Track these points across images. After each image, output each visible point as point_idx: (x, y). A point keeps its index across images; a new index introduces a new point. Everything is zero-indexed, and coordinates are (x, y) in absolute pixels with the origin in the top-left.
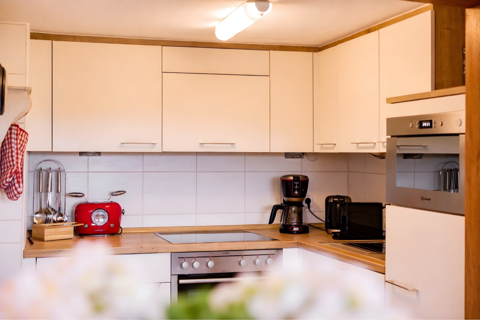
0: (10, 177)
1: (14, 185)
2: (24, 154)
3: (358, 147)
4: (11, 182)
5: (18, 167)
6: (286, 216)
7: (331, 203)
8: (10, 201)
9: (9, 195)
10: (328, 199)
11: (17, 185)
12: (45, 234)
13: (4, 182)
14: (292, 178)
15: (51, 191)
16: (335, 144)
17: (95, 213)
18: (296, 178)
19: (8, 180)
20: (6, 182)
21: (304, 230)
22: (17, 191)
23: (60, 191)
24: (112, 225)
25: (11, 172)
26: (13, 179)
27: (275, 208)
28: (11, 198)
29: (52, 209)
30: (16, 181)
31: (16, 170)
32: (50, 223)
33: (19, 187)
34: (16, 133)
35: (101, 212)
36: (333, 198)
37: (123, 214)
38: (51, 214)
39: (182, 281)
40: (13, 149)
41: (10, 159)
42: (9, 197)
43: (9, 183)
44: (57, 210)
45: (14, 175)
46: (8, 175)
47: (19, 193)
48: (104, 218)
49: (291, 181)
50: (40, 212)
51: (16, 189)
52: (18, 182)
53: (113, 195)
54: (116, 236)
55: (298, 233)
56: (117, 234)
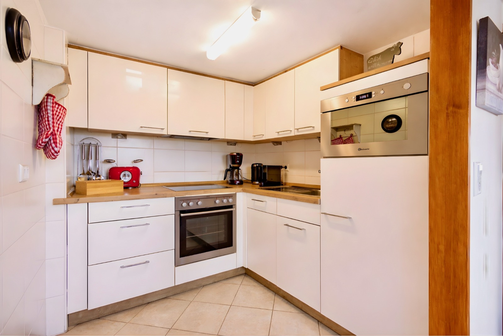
0: (46, 138)
1: (51, 144)
2: (63, 124)
3: (279, 135)
4: (48, 142)
5: (54, 130)
6: (232, 175)
7: (254, 167)
8: (49, 160)
9: (47, 154)
10: (253, 165)
11: (53, 145)
12: (87, 187)
13: (40, 142)
14: (235, 154)
15: (91, 159)
16: (263, 135)
17: (123, 174)
18: (238, 154)
19: (44, 140)
20: (42, 142)
21: (241, 183)
22: (54, 150)
23: (98, 159)
24: (134, 181)
25: (47, 134)
26: (50, 140)
27: (227, 170)
28: (49, 157)
29: (92, 172)
30: (52, 141)
31: (52, 133)
32: (91, 180)
33: (56, 146)
34: (52, 101)
35: (127, 173)
36: (256, 165)
37: (141, 174)
38: (91, 174)
39: (182, 215)
40: (49, 115)
41: (47, 123)
42: (48, 156)
43: (45, 143)
44: (96, 173)
45: (50, 136)
46: (44, 136)
47: (56, 152)
48: (129, 177)
49: (235, 155)
50: (84, 174)
51: (53, 148)
52: (55, 143)
53: (135, 162)
54: (136, 188)
55: (239, 184)
56: (137, 187)
